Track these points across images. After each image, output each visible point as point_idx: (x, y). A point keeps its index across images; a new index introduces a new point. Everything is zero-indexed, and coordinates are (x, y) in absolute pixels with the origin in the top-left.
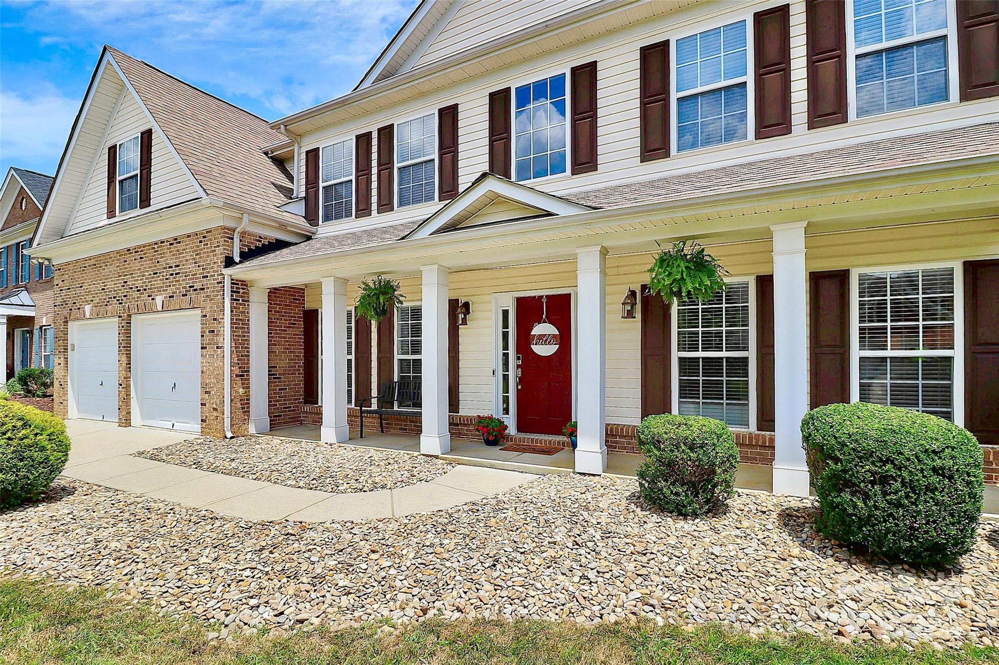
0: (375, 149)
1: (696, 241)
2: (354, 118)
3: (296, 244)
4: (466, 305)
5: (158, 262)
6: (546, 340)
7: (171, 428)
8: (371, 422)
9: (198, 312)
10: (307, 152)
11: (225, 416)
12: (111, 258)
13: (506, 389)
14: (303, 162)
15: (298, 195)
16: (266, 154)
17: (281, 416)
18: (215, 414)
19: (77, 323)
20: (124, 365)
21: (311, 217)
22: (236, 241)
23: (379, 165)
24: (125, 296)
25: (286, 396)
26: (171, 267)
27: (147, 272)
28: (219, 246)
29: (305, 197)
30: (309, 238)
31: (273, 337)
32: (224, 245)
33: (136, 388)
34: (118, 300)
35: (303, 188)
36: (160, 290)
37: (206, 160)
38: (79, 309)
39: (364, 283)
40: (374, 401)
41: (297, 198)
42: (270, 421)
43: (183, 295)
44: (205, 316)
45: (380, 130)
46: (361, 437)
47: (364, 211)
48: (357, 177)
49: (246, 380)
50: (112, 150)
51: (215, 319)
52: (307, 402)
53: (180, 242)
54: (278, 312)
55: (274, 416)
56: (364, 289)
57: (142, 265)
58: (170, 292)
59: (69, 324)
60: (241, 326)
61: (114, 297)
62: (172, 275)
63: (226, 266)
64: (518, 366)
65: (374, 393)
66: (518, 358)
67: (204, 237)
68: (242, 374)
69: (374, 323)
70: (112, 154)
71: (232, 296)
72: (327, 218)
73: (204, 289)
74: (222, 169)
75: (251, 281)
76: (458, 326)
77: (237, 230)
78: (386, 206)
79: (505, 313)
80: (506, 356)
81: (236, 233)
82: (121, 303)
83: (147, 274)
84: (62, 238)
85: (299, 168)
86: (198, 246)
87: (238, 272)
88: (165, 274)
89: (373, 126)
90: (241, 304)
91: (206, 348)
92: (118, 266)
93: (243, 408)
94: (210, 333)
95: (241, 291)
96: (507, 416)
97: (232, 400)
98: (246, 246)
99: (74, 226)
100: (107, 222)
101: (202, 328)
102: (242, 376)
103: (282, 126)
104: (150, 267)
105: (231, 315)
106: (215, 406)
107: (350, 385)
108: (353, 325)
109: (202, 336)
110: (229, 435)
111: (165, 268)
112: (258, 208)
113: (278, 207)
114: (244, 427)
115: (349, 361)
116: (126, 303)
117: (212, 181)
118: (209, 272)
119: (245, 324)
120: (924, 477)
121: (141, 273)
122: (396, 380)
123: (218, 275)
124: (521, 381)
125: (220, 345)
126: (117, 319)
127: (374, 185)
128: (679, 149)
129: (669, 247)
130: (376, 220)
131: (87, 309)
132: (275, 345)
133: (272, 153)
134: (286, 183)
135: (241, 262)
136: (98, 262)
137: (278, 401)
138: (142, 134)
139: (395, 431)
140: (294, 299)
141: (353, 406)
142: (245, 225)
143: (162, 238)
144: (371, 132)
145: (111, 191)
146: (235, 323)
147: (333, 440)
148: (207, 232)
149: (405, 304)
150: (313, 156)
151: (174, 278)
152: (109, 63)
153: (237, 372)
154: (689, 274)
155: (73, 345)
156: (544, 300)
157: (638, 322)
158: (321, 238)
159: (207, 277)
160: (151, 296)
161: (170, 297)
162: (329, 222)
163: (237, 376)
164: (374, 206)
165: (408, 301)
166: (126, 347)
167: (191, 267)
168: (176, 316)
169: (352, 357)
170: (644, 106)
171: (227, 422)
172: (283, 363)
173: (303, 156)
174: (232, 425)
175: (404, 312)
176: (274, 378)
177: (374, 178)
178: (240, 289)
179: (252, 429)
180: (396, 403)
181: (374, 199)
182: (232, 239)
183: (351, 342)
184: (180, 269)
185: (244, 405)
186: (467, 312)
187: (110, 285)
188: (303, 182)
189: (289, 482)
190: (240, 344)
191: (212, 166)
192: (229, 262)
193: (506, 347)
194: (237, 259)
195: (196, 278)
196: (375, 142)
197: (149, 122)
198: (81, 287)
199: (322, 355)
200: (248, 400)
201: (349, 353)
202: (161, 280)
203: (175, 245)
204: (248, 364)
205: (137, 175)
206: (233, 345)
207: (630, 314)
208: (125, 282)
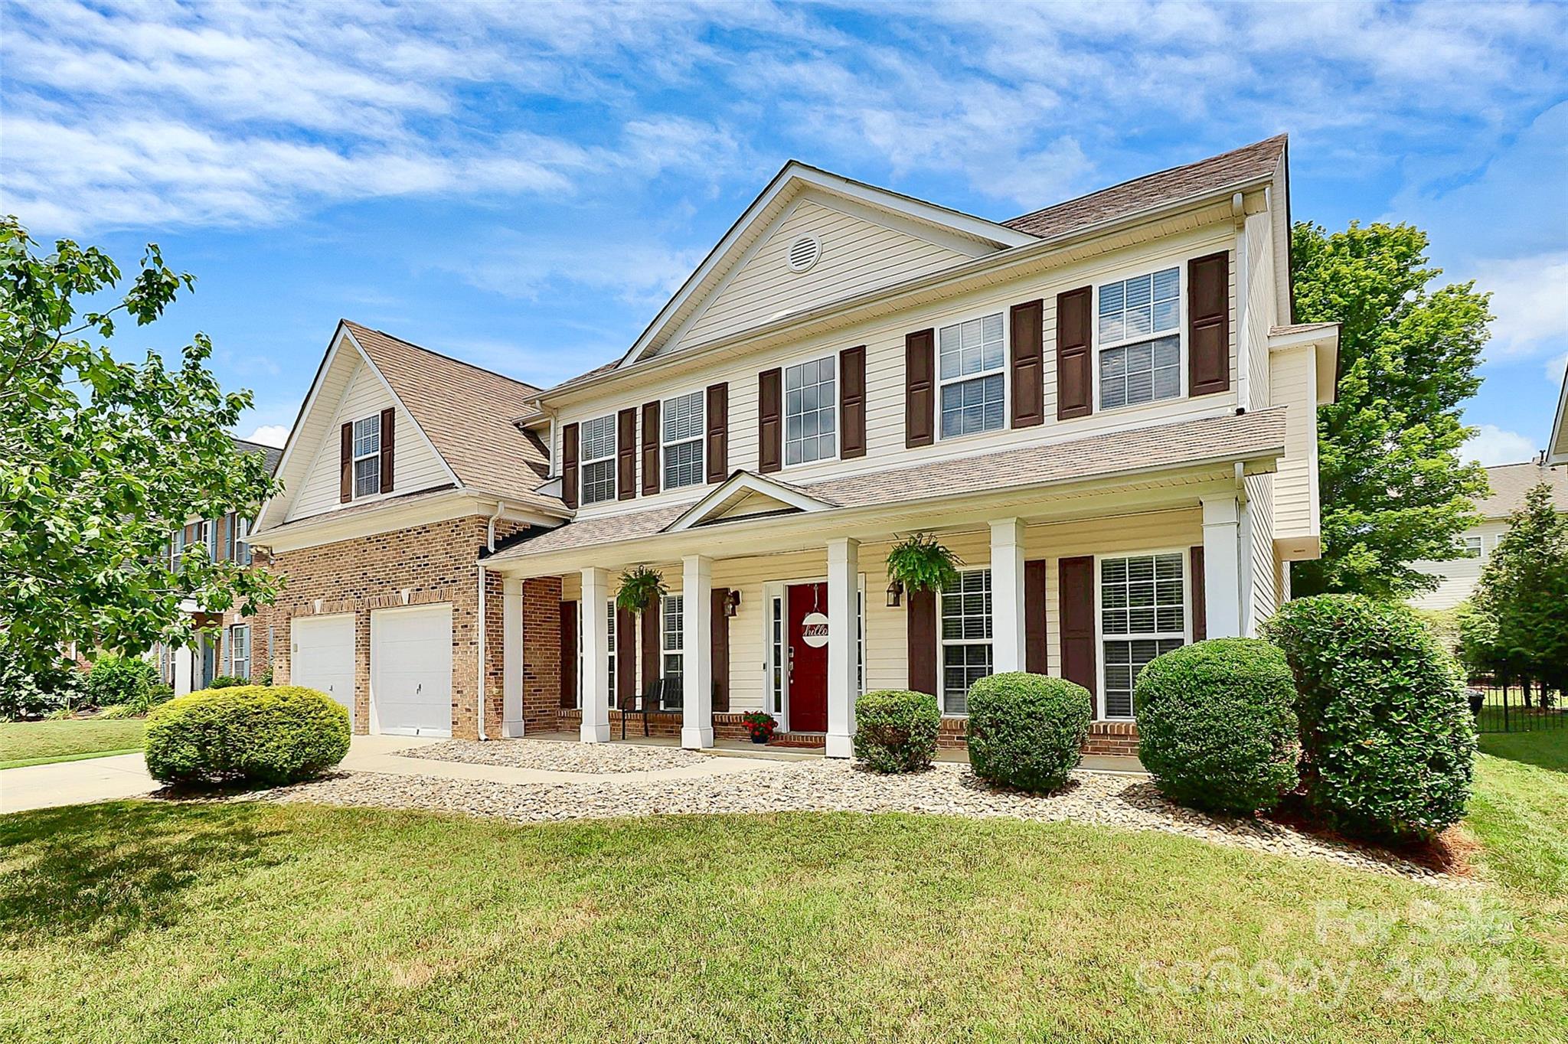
0: (639, 426)
1: (934, 533)
2: (616, 393)
3: (553, 529)
4: (736, 594)
5: (404, 552)
6: (818, 631)
7: (415, 734)
8: (634, 724)
9: (450, 605)
10: (565, 428)
11: (479, 717)
12: (347, 547)
13: (778, 685)
14: (561, 438)
15: (554, 474)
16: (517, 425)
17: (535, 720)
18: (468, 714)
19: (300, 620)
20: (363, 665)
21: (569, 499)
22: (491, 529)
23: (644, 444)
24: (364, 589)
25: (541, 699)
26: (419, 558)
27: (391, 562)
28: (472, 536)
29: (562, 477)
30: (567, 522)
31: (527, 632)
32: (478, 535)
33: (374, 692)
34: (356, 594)
35: (561, 466)
36: (406, 583)
37: (457, 444)
38: (306, 603)
39: (625, 574)
40: (639, 701)
41: (554, 478)
42: (525, 725)
43: (432, 588)
44: (457, 610)
45: (644, 406)
46: (624, 738)
47: (627, 493)
48: (620, 456)
49: (500, 678)
50: (347, 428)
51: (468, 613)
52: (563, 706)
53: (428, 531)
54: (533, 604)
55: (529, 721)
56: (624, 580)
57: (385, 555)
58: (417, 584)
59: (293, 620)
60: (495, 620)
61: (351, 591)
62: (420, 566)
63: (480, 557)
64: (790, 660)
65: (639, 692)
66: (790, 651)
67: (457, 526)
68: (496, 673)
69: (638, 615)
70: (346, 433)
71: (486, 588)
72: (587, 499)
73: (455, 581)
74: (473, 453)
75: (507, 571)
76: (727, 617)
77: (493, 519)
78: (651, 488)
79: (777, 602)
80: (777, 648)
81: (491, 522)
82: (360, 597)
83: (390, 565)
84: (284, 524)
85: (555, 442)
86: (450, 536)
87: (492, 563)
88: (411, 565)
89: (637, 402)
90: (495, 597)
91: (458, 644)
92: (355, 557)
93: (497, 709)
94: (462, 628)
95: (495, 583)
96: (778, 713)
97: (485, 701)
98: (500, 534)
99: (300, 510)
100: (340, 506)
101: (454, 623)
102: (497, 674)
103: (537, 402)
104: (394, 558)
105: (486, 609)
106: (468, 707)
107: (611, 684)
108: (615, 618)
109: (454, 632)
110: (483, 737)
111: (411, 559)
112: (514, 495)
113: (534, 491)
114: (497, 730)
115: (611, 658)
116: (365, 596)
117: (466, 468)
118: (461, 564)
119: (499, 618)
120: (1021, 719)
121: (384, 563)
122: (662, 677)
123: (472, 566)
124: (793, 675)
125: (474, 641)
126: (355, 614)
127: (639, 465)
128: (942, 437)
129: (905, 540)
130: (641, 503)
131: (318, 604)
132: (530, 641)
133: (524, 424)
134: (541, 460)
135: (495, 552)
136: (331, 552)
137: (532, 703)
138: (383, 412)
139: (661, 735)
140: (550, 590)
141: (615, 708)
142: (501, 512)
143: (409, 527)
144: (635, 408)
145: (345, 473)
146: (489, 618)
147: (593, 740)
148: (460, 521)
149: (669, 595)
150: (571, 431)
151: (423, 569)
152: (345, 337)
153: (492, 670)
154: (920, 565)
155: (296, 645)
156: (816, 588)
157: (904, 610)
158: (582, 522)
159: (459, 568)
160: (395, 589)
161: (418, 590)
162: (589, 504)
163: (491, 674)
164: (639, 488)
165: (672, 591)
166: (364, 645)
167: (442, 559)
168: (423, 611)
169: (615, 654)
170: (909, 391)
171: (481, 723)
172: (537, 662)
173: (561, 431)
174: (485, 728)
175: (671, 601)
176: (529, 678)
177: (639, 457)
178: (495, 580)
179: (506, 733)
180: (662, 702)
181: (639, 480)
182: (487, 528)
183: (613, 638)
184: (429, 560)
185: (498, 706)
186: (737, 602)
187: (346, 577)
188: (560, 460)
189: (552, 768)
190: (494, 639)
191: (464, 451)
192: (484, 553)
193: (777, 637)
194: (492, 549)
195: (448, 570)
196: (639, 419)
197: (391, 400)
198: (310, 579)
199: (581, 651)
200: (502, 700)
201: (611, 649)
202: (406, 572)
203: (423, 534)
204: (502, 661)
205: (377, 456)
206: (487, 641)
207: (897, 603)
208: (366, 574)
